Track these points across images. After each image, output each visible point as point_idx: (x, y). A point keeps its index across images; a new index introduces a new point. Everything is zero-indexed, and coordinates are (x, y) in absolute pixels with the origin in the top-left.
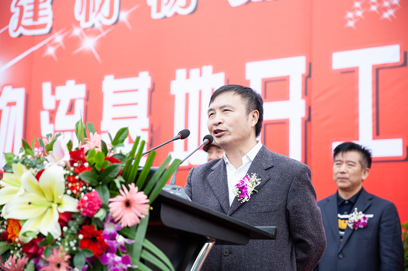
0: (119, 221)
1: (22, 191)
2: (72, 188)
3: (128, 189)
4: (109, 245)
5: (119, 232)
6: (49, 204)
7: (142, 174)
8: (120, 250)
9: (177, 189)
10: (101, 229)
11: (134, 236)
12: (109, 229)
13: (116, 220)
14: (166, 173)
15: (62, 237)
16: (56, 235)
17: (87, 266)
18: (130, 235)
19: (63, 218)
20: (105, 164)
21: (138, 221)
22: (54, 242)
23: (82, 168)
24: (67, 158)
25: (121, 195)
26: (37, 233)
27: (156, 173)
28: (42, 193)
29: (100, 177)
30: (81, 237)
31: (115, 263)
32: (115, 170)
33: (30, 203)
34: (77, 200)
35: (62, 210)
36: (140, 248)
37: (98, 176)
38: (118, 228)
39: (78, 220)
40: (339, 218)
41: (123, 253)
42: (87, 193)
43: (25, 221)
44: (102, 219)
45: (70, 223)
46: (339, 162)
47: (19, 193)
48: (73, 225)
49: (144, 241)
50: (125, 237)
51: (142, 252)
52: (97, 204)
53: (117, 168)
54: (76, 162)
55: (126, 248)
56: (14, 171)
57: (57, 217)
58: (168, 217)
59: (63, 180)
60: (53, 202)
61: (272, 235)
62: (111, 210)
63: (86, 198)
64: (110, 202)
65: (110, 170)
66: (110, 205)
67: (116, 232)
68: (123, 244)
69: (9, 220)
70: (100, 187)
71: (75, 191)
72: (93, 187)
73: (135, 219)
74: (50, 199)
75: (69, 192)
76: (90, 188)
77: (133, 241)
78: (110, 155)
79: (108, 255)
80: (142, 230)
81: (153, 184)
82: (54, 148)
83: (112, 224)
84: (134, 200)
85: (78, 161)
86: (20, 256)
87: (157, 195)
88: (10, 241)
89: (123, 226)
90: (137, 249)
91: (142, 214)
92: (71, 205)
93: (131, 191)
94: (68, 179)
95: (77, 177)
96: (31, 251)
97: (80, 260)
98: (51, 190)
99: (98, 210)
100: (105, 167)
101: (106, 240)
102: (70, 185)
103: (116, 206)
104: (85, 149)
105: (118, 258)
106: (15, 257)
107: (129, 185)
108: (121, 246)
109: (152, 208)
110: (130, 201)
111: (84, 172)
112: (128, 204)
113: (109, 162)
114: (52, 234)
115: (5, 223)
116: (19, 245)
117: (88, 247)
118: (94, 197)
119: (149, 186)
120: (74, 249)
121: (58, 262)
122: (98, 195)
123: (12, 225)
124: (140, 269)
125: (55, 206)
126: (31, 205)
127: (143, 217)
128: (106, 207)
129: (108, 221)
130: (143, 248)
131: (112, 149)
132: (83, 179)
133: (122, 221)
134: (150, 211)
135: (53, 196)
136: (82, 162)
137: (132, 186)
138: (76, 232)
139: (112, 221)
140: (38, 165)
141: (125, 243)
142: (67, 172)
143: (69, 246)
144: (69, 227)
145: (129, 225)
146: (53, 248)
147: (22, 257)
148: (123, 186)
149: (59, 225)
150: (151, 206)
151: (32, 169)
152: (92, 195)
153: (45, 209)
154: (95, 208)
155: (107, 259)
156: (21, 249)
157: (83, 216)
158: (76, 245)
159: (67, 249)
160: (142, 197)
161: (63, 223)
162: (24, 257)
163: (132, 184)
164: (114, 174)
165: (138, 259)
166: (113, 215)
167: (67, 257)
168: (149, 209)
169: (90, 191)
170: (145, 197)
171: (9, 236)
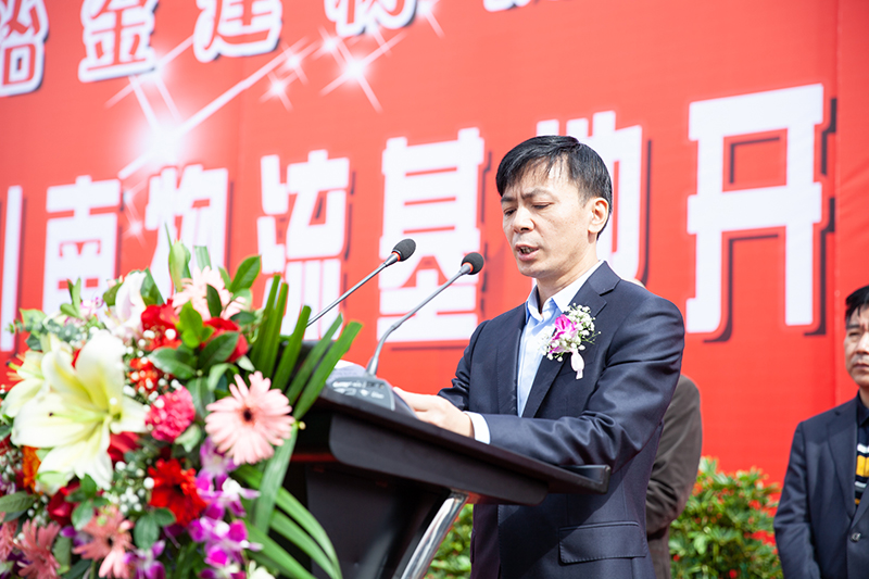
0: (228, 450)
2: (134, 384)
3: (248, 384)
4: (206, 500)
5: (233, 475)
6: (97, 416)
7: (286, 354)
8: (232, 511)
10: (198, 467)
11: (261, 481)
12: (213, 468)
13: (221, 449)
14: (332, 351)
15: (113, 484)
16: (102, 477)
17: (161, 544)
18: (252, 481)
19: (118, 445)
20: (205, 332)
21: (270, 450)
22: (96, 496)
23: (161, 341)
24: (135, 321)
25: (232, 396)
26: (69, 477)
27: (314, 351)
28: (85, 393)
29: (198, 361)
30: (149, 483)
31: (216, 538)
32: (226, 346)
33: (51, 414)
34: (147, 408)
35: (118, 428)
36: (268, 508)
37: (195, 358)
38: (232, 465)
39: (146, 450)
40: (859, 453)
41: (238, 517)
42: (168, 395)
43: (49, 449)
44: (189, 447)
45: (129, 454)
46: (854, 330)
47: (40, 395)
48: (133, 459)
49: (279, 495)
50: (245, 485)
51: (272, 516)
52: (185, 415)
53: (230, 341)
54: (149, 329)
55: (242, 509)
56: (43, 348)
57: (106, 442)
58: (346, 446)
59: (122, 367)
60: (107, 411)
62: (208, 428)
63: (160, 404)
64: (213, 412)
65: (217, 346)
66: (208, 419)
67: (226, 475)
68: (235, 498)
69: (23, 447)
70: (198, 382)
71: (142, 390)
72: (184, 382)
73: (262, 447)
74: (102, 407)
75: (131, 391)
76: (175, 383)
77: (256, 494)
78: (226, 315)
79: (204, 521)
80: (278, 469)
81: (308, 374)
82: (118, 301)
83: (217, 458)
84: (260, 409)
85: (154, 328)
86: (43, 522)
88: (30, 490)
89: (236, 462)
90: (264, 510)
91: (279, 437)
92: (135, 420)
93: (252, 388)
94: (131, 363)
95: (144, 361)
96: (60, 512)
97: (148, 530)
98: (100, 387)
99: (187, 428)
100: (207, 340)
101: (200, 492)
102: (135, 376)
103: (223, 421)
104: (174, 305)
105: (222, 528)
106: (34, 524)
107: (251, 378)
108: (234, 505)
109: (302, 425)
110: (252, 411)
111: (161, 350)
112: (248, 416)
113: (212, 329)
114: (94, 477)
115: (20, 455)
116: (44, 499)
117: (168, 506)
118: (179, 401)
119: (300, 379)
120: (138, 508)
121: (108, 535)
122: (190, 398)
123: (30, 459)
124: (268, 552)
125: (108, 419)
126: (52, 417)
127: (279, 442)
128: (197, 420)
129: (210, 452)
130: (278, 508)
131: (230, 302)
132: (158, 364)
133: (233, 450)
134: (299, 431)
135: (106, 400)
136: (163, 327)
137: (256, 378)
138: (140, 473)
139: (216, 451)
140: (78, 337)
141: (241, 498)
142: (130, 350)
143: (127, 502)
144: (127, 463)
145: (251, 459)
146: (97, 505)
147: (48, 522)
148: (238, 378)
149: (108, 459)
150: (300, 420)
151: (65, 344)
152: (175, 398)
153: (91, 426)
154: (180, 424)
155: (201, 528)
156: (46, 507)
157: (159, 442)
158: (142, 501)
159: (124, 509)
160: (278, 402)
161: (116, 455)
162: (51, 525)
163: (258, 375)
164: (226, 353)
165: (265, 530)
166: (215, 439)
167: (126, 525)
168: (295, 428)
169: (172, 390)
170: (284, 401)
171: (26, 480)
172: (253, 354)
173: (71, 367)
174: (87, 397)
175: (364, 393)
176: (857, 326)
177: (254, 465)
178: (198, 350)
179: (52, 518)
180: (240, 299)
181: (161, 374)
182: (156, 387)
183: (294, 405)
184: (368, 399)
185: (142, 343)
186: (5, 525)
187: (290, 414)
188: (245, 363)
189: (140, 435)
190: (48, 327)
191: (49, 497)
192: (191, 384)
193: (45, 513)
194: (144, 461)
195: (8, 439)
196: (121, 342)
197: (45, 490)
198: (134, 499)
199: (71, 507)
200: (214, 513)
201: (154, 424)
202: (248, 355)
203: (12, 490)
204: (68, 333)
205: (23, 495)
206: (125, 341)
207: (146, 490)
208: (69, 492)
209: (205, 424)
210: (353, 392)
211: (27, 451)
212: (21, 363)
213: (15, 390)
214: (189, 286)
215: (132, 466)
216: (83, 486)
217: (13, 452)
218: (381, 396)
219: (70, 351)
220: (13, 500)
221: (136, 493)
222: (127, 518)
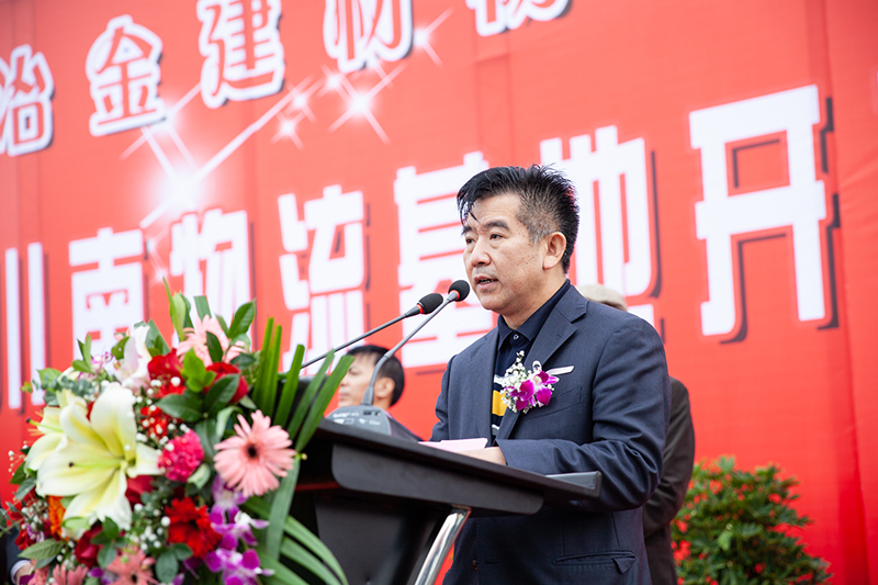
0: (237, 485)
2: (145, 431)
3: (250, 423)
4: (220, 533)
5: (243, 508)
6: (114, 463)
7: (285, 390)
8: (245, 541)
9: (373, 413)
10: (211, 503)
11: (269, 511)
12: (224, 503)
13: (231, 484)
15: (133, 525)
16: (123, 520)
17: (182, 576)
18: (262, 512)
19: (135, 488)
20: (208, 377)
21: (276, 483)
22: (120, 536)
23: (168, 388)
24: (143, 371)
25: (238, 435)
26: (92, 522)
27: (310, 387)
28: (99, 440)
29: (203, 404)
30: (166, 521)
31: (231, 567)
32: (228, 388)
33: (71, 465)
34: (159, 452)
35: (133, 473)
36: (278, 535)
37: (200, 402)
38: (241, 498)
39: (161, 490)
41: (250, 547)
42: (178, 438)
43: (71, 498)
44: (200, 485)
45: (145, 496)
48: (149, 500)
49: (286, 521)
50: (255, 516)
51: (282, 542)
52: (195, 457)
53: (232, 384)
54: (155, 378)
55: (255, 538)
56: (59, 404)
57: (123, 486)
58: (348, 470)
59: (131, 414)
60: (123, 458)
61: (589, 490)
62: (217, 466)
63: (170, 447)
64: (220, 450)
65: (220, 388)
66: (217, 458)
67: (237, 508)
68: (247, 528)
69: (48, 497)
70: (205, 424)
71: (153, 436)
72: (191, 425)
73: (268, 480)
74: (117, 454)
75: (143, 438)
76: (183, 427)
77: (266, 524)
78: (228, 357)
79: (219, 552)
80: (284, 501)
81: (306, 408)
82: (126, 354)
83: (227, 493)
84: (263, 445)
85: (160, 377)
86: (71, 565)
87: (313, 431)
88: (57, 537)
89: (246, 494)
90: (275, 537)
91: (283, 470)
92: (148, 463)
93: (255, 426)
94: (141, 411)
95: (153, 408)
96: (86, 554)
97: (168, 564)
98: (115, 436)
99: (197, 468)
100: (209, 384)
101: (213, 525)
102: (146, 423)
103: (229, 459)
104: (178, 353)
105: (236, 557)
106: (64, 568)
107: (254, 416)
108: (246, 535)
109: (304, 457)
110: (256, 447)
111: (168, 397)
112: (252, 452)
113: (214, 374)
114: (115, 519)
115: (46, 504)
116: (71, 544)
117: (185, 541)
118: (188, 444)
119: (299, 414)
120: (157, 545)
121: (132, 573)
122: (198, 439)
123: (55, 507)
124: (279, 576)
125: (124, 464)
126: (73, 469)
127: (284, 474)
128: (206, 460)
129: (221, 488)
130: (286, 535)
132: (168, 410)
133: (243, 485)
134: (302, 461)
135: (121, 447)
136: (169, 376)
137: (257, 416)
138: (157, 513)
139: (225, 487)
140: (91, 391)
141: (252, 527)
142: (140, 399)
143: (147, 541)
144: (143, 504)
145: (258, 492)
146: (119, 545)
147: (76, 565)
148: (241, 418)
149: (127, 503)
150: (301, 452)
151: (79, 399)
152: (184, 440)
153: (110, 472)
154: (190, 465)
155: (218, 560)
156: (73, 551)
157: (172, 482)
158: (160, 538)
159: (144, 547)
160: (279, 436)
161: (133, 497)
162: (79, 568)
163: (259, 413)
164: (227, 396)
165: (276, 556)
166: (224, 475)
167: (147, 562)
168: (298, 458)
169: (182, 434)
170: (285, 435)
171: (53, 528)
172: (255, 393)
173: (86, 420)
174: (103, 444)
175: (362, 421)
177: (263, 497)
178: (203, 394)
179: (80, 560)
180: (239, 343)
181: (169, 420)
182: (166, 432)
183: (294, 440)
184: (366, 428)
185: (150, 392)
186: (37, 572)
187: (292, 447)
188: (247, 402)
189: (155, 477)
190: (62, 384)
191: (75, 542)
192: (198, 427)
193: (73, 557)
194: (160, 501)
195: (33, 491)
196: (130, 392)
197: (70, 536)
198: (153, 537)
199: (96, 550)
200: (226, 543)
201: (166, 466)
202: (250, 395)
203: (41, 539)
204: (81, 388)
205: (51, 542)
206: (134, 391)
207: (164, 528)
208: (94, 535)
209: (214, 463)
210: (351, 422)
211: (51, 500)
212: (40, 419)
213: (36, 445)
214: (191, 335)
215: (148, 507)
216: (105, 527)
217: (40, 503)
218: (378, 423)
219: (84, 404)
220: (42, 547)
221: (155, 532)
222: (148, 555)
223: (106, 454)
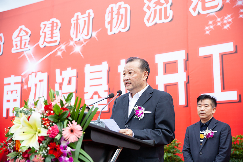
1: (21, 126)
2: (44, 124)
3: (72, 123)
4: (63, 152)
6: (34, 132)
7: (80, 115)
8: (69, 154)
10: (60, 144)
11: (76, 147)
12: (63, 144)
13: (66, 139)
14: (91, 115)
15: (40, 149)
16: (37, 148)
19: (41, 139)
20: (61, 111)
21: (77, 139)
22: (35, 152)
23: (50, 114)
24: (43, 109)
25: (68, 127)
26: (28, 147)
27: (87, 115)
28: (31, 126)
29: (59, 118)
30: (49, 148)
32: (66, 114)
33: (24, 132)
34: (47, 130)
35: (40, 135)
36: (78, 153)
37: (58, 117)
38: (68, 143)
39: (47, 140)
40: (201, 133)
41: (70, 156)
42: (52, 126)
43: (23, 141)
44: (58, 139)
45: (43, 141)
46: (200, 105)
47: (20, 127)
49: (80, 150)
50: (72, 148)
51: (79, 155)
52: (57, 132)
53: (67, 113)
54: (47, 111)
55: (71, 154)
56: (19, 116)
57: (37, 139)
58: (94, 137)
59: (40, 120)
60: (37, 131)
61: (152, 144)
62: (63, 134)
63: (51, 129)
64: (63, 130)
65: (63, 114)
66: (63, 132)
67: (67, 146)
68: (70, 151)
69: (16, 140)
70: (59, 123)
71: (46, 126)
72: (56, 123)
73: (76, 138)
74: (35, 130)
75: (43, 126)
76: (54, 124)
77: (75, 150)
78: (65, 106)
79: (62, 157)
80: (80, 144)
81: (86, 121)
82: (38, 104)
83: (64, 141)
84: (75, 129)
85: (48, 110)
86: (21, 159)
87: (87, 126)
88: (17, 151)
89: (70, 142)
90: (77, 154)
91: (79, 136)
92: (44, 133)
93: (73, 124)
94: (43, 119)
95: (46, 118)
96: (26, 156)
97: (49, 160)
98: (35, 125)
99: (57, 135)
100: (61, 113)
101: (61, 150)
102: (44, 122)
103: (66, 133)
104: (52, 104)
105: (67, 159)
106: (19, 159)
107: (72, 122)
108: (69, 153)
109: (85, 133)
110: (73, 130)
111: (50, 116)
112: (72, 131)
113: (63, 110)
114: (35, 147)
115: (15, 142)
116: (21, 153)
117: (53, 154)
118: (55, 128)
119: (84, 122)
120: (46, 154)
122: (58, 127)
123: (18, 143)
125: (37, 133)
126: (24, 133)
127: (80, 137)
128: (60, 133)
129: (63, 140)
130: (80, 153)
131: (66, 104)
132: (50, 119)
133: (69, 139)
134: (84, 134)
135: (36, 128)
136: (50, 110)
137: (74, 122)
138: (46, 146)
139: (64, 140)
140: (29, 113)
141: (71, 151)
142: (42, 116)
143: (43, 153)
144: (43, 144)
145: (73, 142)
146: (35, 154)
147: (22, 159)
148: (69, 122)
149: (38, 143)
150: (84, 132)
151: (26, 115)
152: (54, 127)
153: (33, 135)
154: (56, 134)
155: (62, 159)
156: (22, 155)
157: (50, 138)
158: (47, 153)
159: (42, 155)
160: (79, 127)
161: (40, 142)
162: (23, 159)
163: (74, 121)
164: (65, 116)
165: (77, 159)
166: (64, 137)
167: (43, 159)
168: (83, 133)
169: (53, 125)
170: (81, 127)
171: (16, 149)
172: (71, 116)
173: (27, 121)
174: (32, 127)
175: (98, 124)
176: (200, 104)
178: (58, 116)
179: (23, 157)
180: (68, 103)
181: (50, 122)
182: (50, 125)
183: (82, 128)
184: (99, 126)
185: (45, 114)
186: (10, 160)
187: (82, 130)
188: (70, 118)
189: (45, 137)
190: (22, 111)
192: (57, 124)
193: (21, 156)
194: (46, 143)
195: (11, 139)
196: (40, 114)
197: (22, 151)
198: (45, 152)
199: (29, 155)
200: (64, 155)
201: (49, 134)
202: (70, 116)
203: (12, 151)
204: (27, 112)
205: (15, 153)
206: (41, 114)
207: (47, 150)
208: (28, 151)
209: (62, 133)
210: (95, 124)
211: (17, 141)
212: (14, 120)
213: (12, 127)
214: (55, 100)
215: (44, 144)
216: (32, 150)
217: (13, 142)
218: (102, 125)
219: (27, 117)
220: (13, 154)
221: (45, 151)
222: (43, 157)
223: (32, 130)
